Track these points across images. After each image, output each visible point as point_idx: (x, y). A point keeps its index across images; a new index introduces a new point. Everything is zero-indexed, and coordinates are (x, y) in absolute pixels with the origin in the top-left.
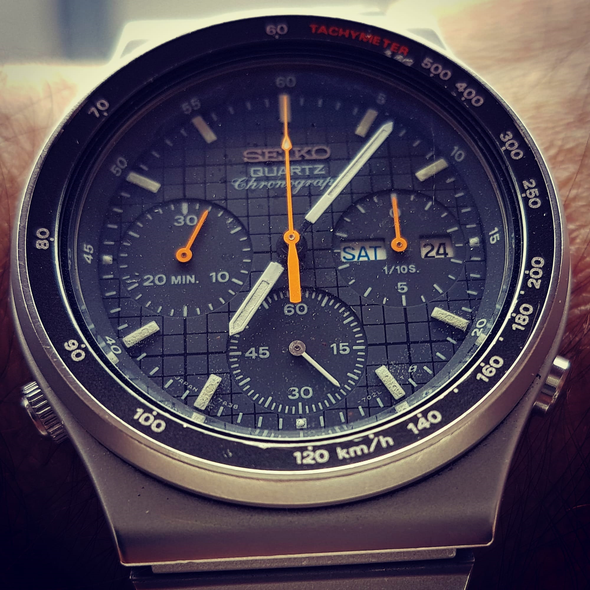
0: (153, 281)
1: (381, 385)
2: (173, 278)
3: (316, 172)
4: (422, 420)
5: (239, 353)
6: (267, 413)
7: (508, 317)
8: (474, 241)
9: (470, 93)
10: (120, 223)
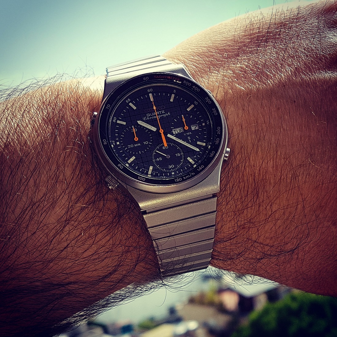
1: (189, 162)
2: (135, 145)
3: (163, 113)
4: (200, 168)
5: (155, 160)
6: (165, 172)
7: (214, 142)
8: (203, 124)
9: (196, 88)
10: (118, 134)
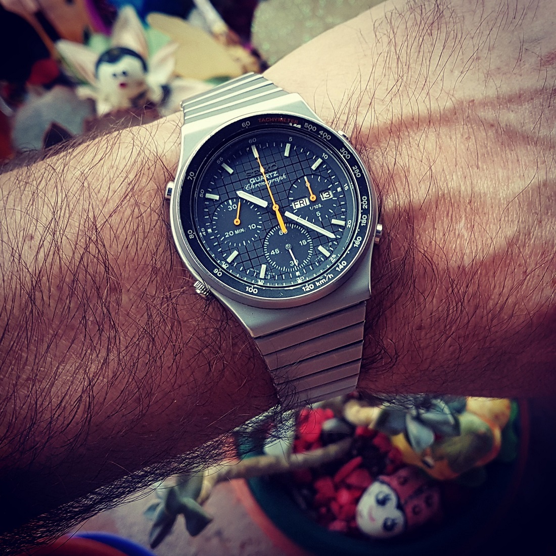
0: (229, 235)
1: (321, 253)
2: (236, 231)
3: (275, 175)
4: (340, 265)
5: (269, 254)
6: (285, 273)
7: (359, 221)
8: (339, 189)
10: (209, 215)
